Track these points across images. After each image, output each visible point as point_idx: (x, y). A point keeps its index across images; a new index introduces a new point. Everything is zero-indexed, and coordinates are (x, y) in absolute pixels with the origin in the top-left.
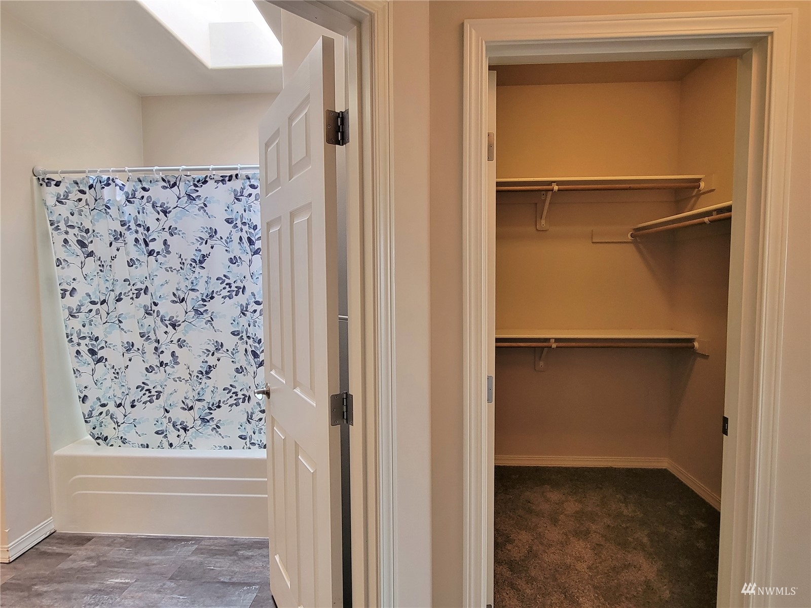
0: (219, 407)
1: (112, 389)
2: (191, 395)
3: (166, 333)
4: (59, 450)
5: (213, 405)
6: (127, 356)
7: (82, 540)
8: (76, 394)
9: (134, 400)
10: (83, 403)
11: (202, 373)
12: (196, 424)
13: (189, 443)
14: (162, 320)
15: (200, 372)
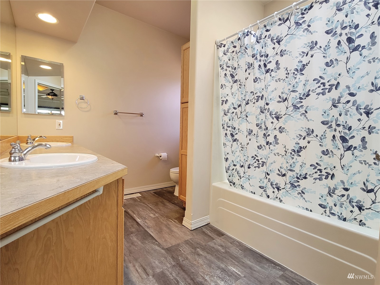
0: (305, 178)
1: (239, 157)
2: (285, 166)
3: (272, 123)
4: (215, 183)
5: (300, 175)
6: (249, 137)
7: (220, 234)
8: (224, 156)
9: (250, 164)
10: (226, 162)
11: (294, 151)
12: (287, 186)
13: (280, 198)
14: (270, 114)
15: (293, 150)
